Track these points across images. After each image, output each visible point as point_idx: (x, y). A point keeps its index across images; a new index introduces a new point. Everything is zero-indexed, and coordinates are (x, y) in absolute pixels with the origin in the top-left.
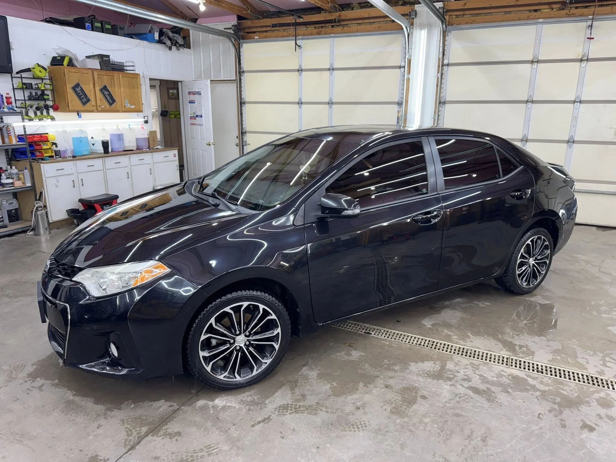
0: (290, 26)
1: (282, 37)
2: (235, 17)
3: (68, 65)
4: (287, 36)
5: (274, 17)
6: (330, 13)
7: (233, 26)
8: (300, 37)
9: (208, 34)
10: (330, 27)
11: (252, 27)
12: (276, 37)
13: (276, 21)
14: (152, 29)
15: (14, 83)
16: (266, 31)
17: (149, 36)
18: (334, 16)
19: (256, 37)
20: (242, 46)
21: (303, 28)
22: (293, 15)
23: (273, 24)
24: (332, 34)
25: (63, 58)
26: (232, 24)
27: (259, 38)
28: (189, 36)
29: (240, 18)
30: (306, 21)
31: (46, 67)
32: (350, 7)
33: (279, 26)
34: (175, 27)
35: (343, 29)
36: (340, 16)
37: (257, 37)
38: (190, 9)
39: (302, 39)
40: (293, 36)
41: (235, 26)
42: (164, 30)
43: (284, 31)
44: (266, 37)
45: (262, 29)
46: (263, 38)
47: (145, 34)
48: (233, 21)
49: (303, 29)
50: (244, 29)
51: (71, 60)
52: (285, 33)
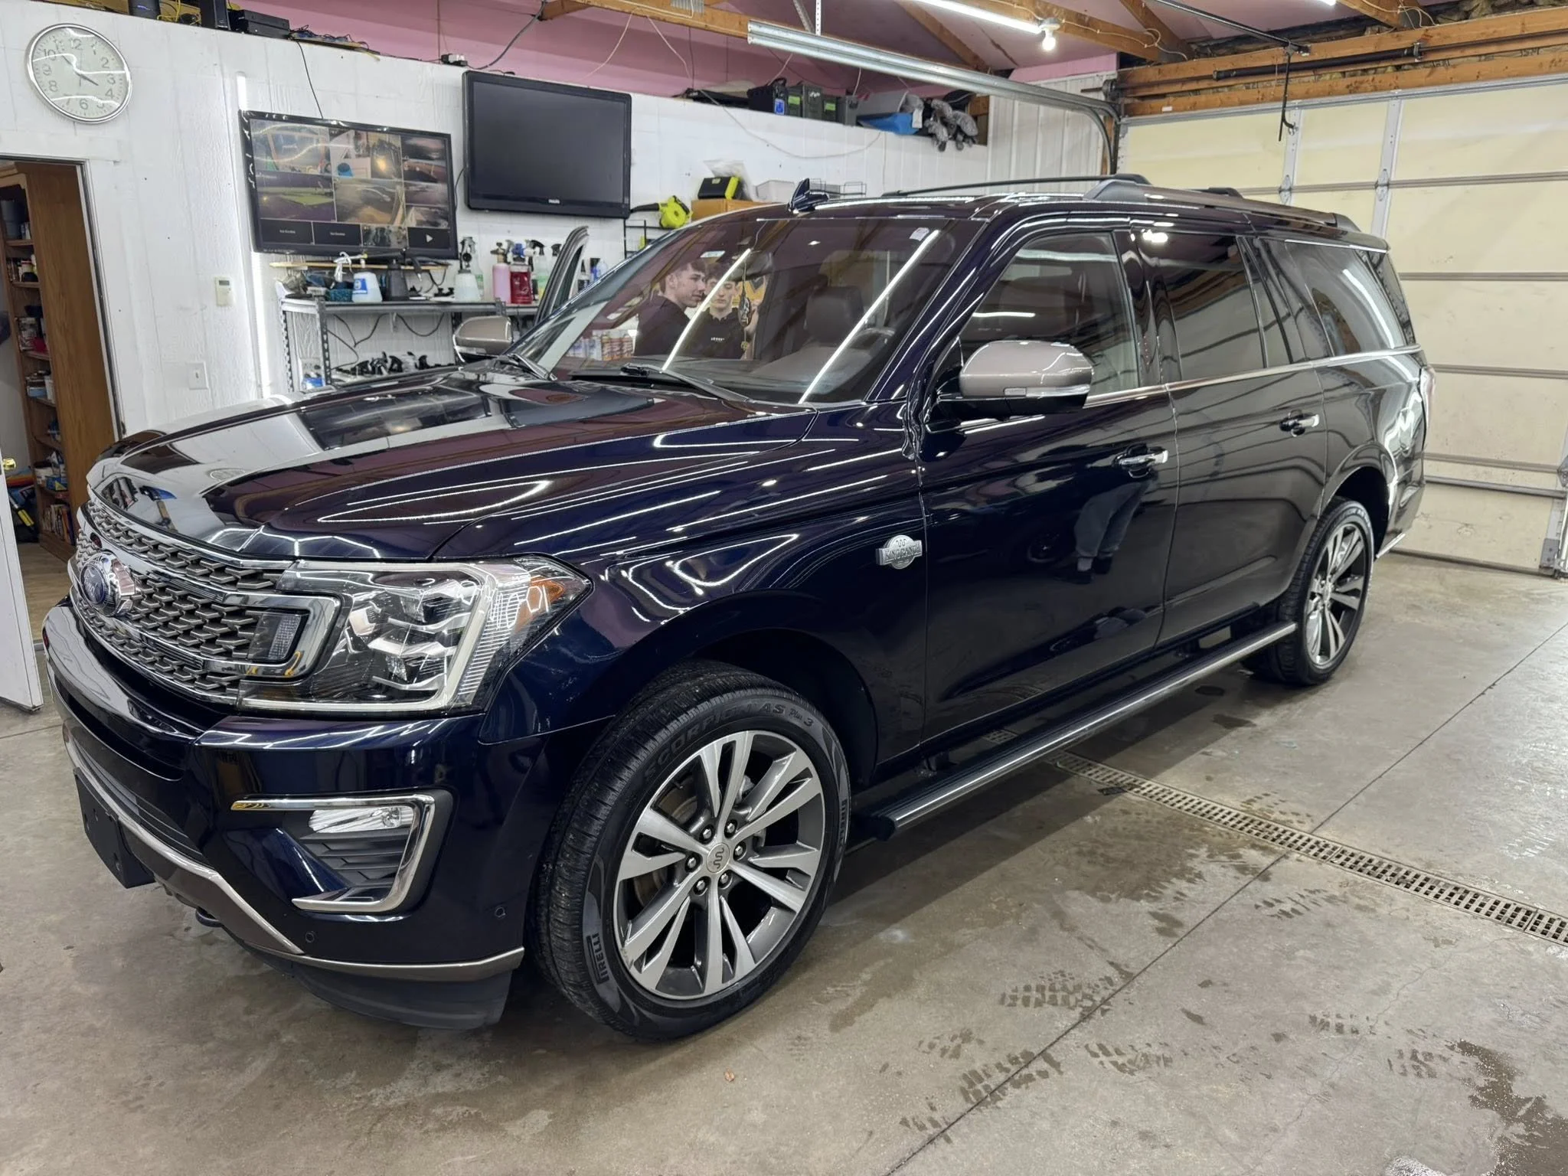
0: (1274, 72)
1: (1242, 103)
2: (1113, 59)
3: (734, 198)
4: (1258, 101)
5: (1224, 51)
6: (1396, 30)
7: (1106, 82)
8: (1297, 102)
9: (1034, 106)
10: (1390, 69)
11: (1158, 84)
12: (1223, 104)
13: (1226, 63)
14: (907, 102)
15: (628, 238)
16: (1196, 92)
17: (900, 119)
18: (1411, 38)
19: (1165, 109)
20: (1126, 132)
21: (1308, 77)
22: (1285, 45)
23: (1219, 72)
24: (1397, 87)
25: (725, 181)
26: (1104, 79)
27: (1173, 111)
28: (987, 114)
29: (1125, 60)
30: (1317, 56)
31: (689, 205)
32: (1458, 10)
33: (1236, 76)
34: (961, 92)
35: (1430, 74)
36: (1426, 38)
37: (1170, 109)
38: (998, 46)
39: (1301, 107)
40: (1276, 100)
41: (1113, 82)
42: (935, 103)
43: (1248, 88)
44: (1194, 107)
45: (1186, 88)
46: (1185, 110)
47: (889, 115)
48: (1106, 70)
49: (1306, 79)
50: (1134, 88)
51: (740, 185)
52: (1253, 94)
